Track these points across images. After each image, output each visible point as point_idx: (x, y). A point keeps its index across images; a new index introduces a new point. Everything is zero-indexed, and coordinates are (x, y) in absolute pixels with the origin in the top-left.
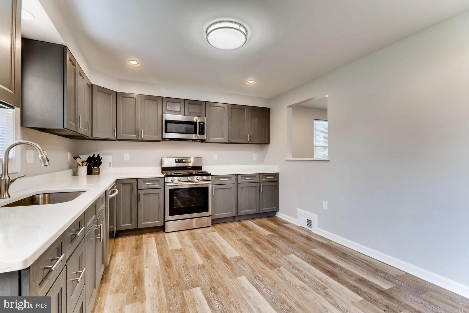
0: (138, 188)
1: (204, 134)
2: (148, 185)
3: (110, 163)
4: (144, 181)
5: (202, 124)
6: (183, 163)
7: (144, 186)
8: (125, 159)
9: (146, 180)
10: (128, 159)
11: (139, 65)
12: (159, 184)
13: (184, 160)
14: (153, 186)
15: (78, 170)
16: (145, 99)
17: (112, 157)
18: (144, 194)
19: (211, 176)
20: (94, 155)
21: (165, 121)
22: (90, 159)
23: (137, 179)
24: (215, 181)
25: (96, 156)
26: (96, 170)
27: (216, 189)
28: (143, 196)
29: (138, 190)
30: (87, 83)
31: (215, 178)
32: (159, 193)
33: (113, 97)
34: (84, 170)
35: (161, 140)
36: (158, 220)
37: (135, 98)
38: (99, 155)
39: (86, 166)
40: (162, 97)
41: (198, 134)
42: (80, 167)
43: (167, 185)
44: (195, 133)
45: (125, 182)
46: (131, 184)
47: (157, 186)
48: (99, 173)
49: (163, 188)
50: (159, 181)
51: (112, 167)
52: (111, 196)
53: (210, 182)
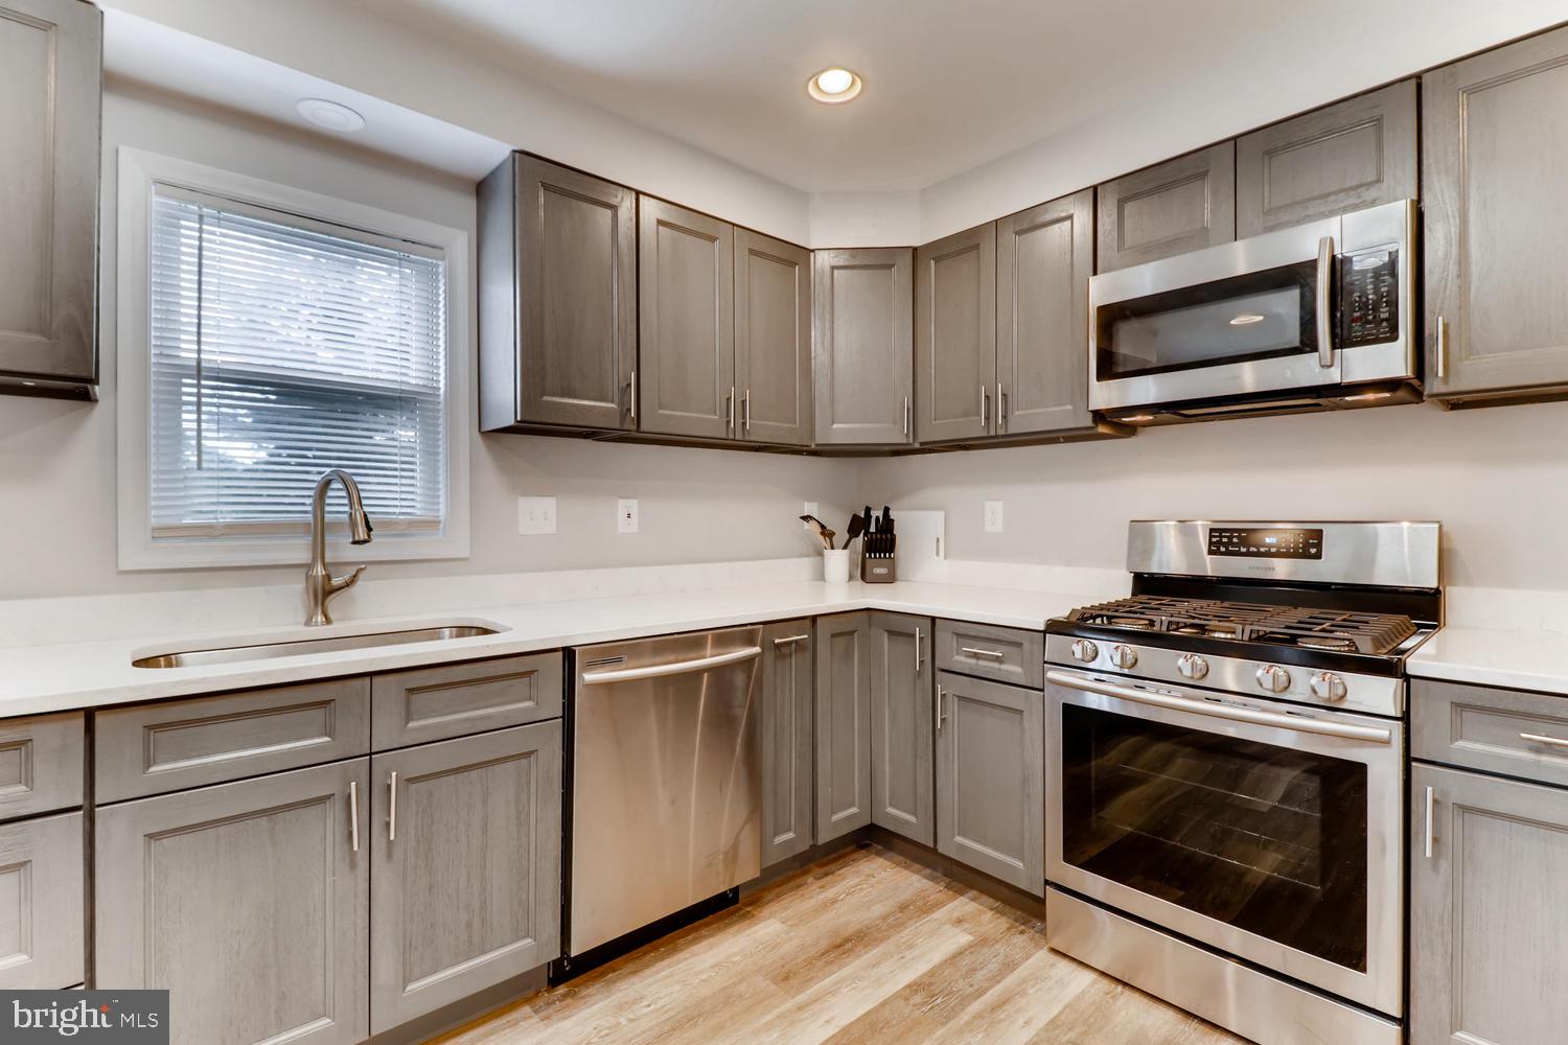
0: (939, 664)
1: (1393, 337)
2: (976, 656)
3: (938, 540)
4: (958, 635)
6: (1259, 555)
7: (961, 661)
8: (989, 528)
10: (999, 528)
11: (858, 87)
12: (1022, 666)
13: (1269, 541)
14: (996, 665)
15: (823, 559)
16: (1019, 233)
17: (941, 515)
18: (960, 698)
19: (1407, 678)
20: (868, 510)
21: (1102, 310)
22: (857, 525)
23: (933, 619)
24: (1457, 735)
25: (877, 513)
26: (881, 566)
27: (1465, 809)
28: (954, 706)
29: (939, 675)
30: (752, 252)
31: (1460, 707)
32: (1021, 712)
33: (902, 272)
34: (838, 561)
35: (1088, 421)
36: (1022, 859)
37: (977, 247)
38: (887, 510)
39: (845, 547)
40: (1095, 188)
41: (1334, 347)
42: (828, 553)
43: (1052, 674)
44: (1308, 344)
45: (897, 626)
46: (914, 636)
47: (1013, 670)
48: (890, 579)
49: (1042, 690)
50: (1019, 645)
51: (945, 558)
52: (591, 677)
53: (1384, 733)
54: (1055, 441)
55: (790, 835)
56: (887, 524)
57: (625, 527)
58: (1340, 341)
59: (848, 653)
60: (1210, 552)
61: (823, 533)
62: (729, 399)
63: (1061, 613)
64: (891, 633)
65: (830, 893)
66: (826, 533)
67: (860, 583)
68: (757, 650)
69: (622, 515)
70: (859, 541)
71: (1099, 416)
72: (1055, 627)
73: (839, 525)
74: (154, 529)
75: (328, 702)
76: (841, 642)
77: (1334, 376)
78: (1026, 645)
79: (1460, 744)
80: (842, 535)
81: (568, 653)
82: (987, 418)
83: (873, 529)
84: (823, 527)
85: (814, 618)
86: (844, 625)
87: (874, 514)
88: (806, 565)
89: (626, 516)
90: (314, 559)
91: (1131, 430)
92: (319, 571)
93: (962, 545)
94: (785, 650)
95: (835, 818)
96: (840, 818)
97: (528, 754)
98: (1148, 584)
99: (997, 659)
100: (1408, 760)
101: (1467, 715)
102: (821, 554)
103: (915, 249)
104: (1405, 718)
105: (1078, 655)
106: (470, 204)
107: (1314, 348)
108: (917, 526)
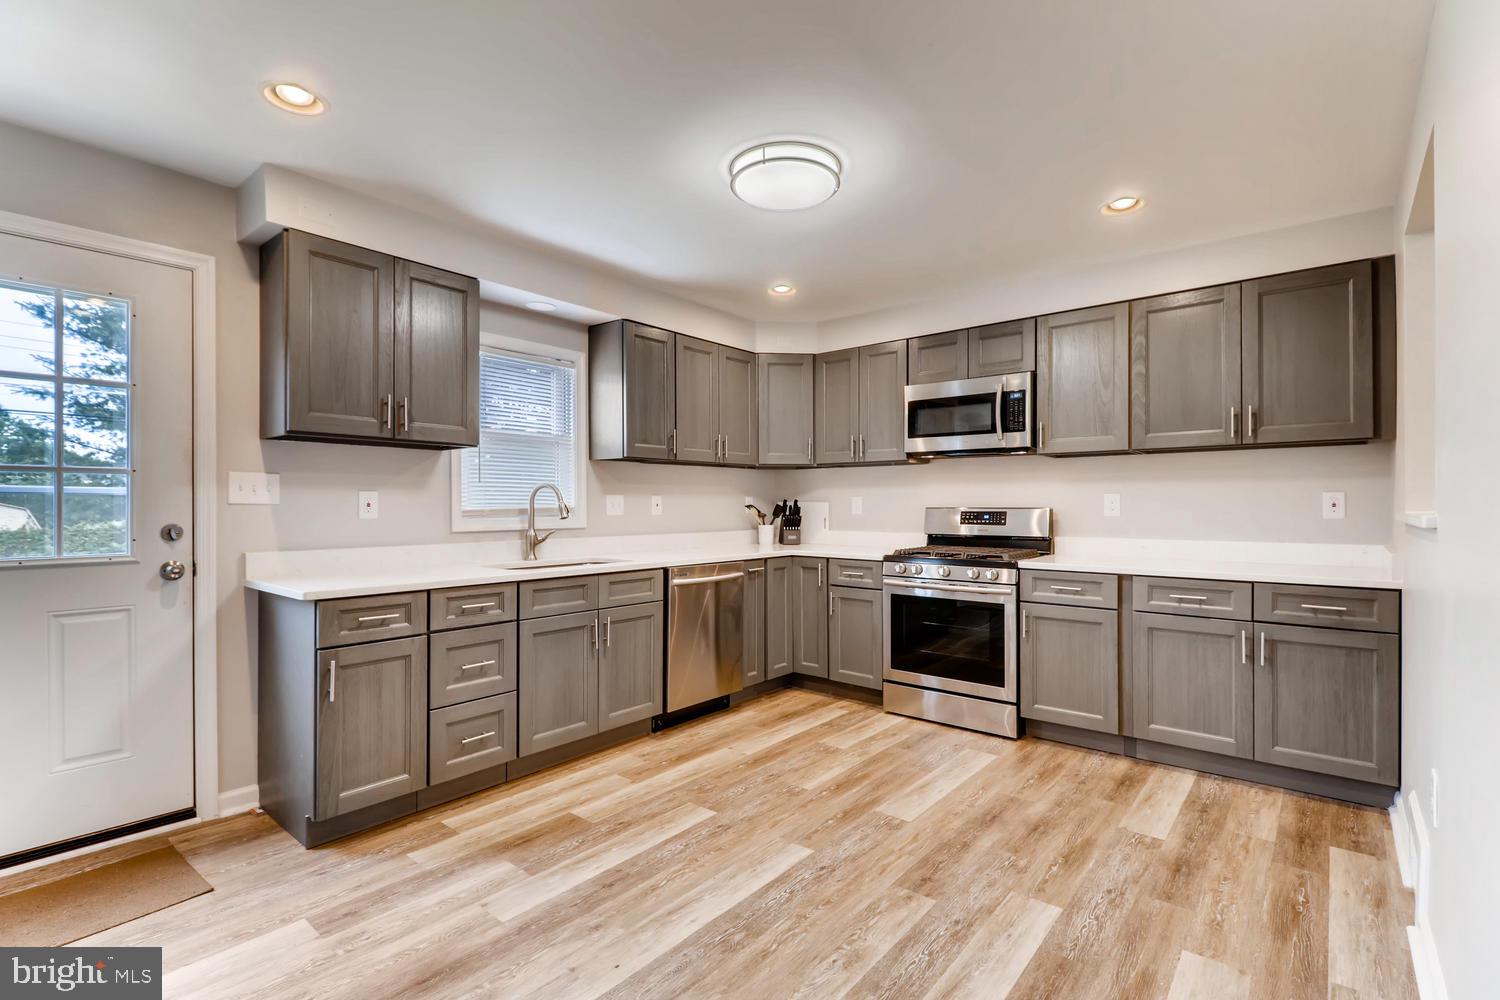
0: (831, 582)
1: (1024, 430)
2: (850, 576)
3: (826, 519)
4: (841, 566)
5: (1016, 396)
6: (981, 524)
7: (842, 580)
8: (854, 512)
9: (847, 564)
10: (859, 511)
11: (794, 291)
12: (872, 579)
13: (986, 517)
14: (859, 580)
15: (758, 532)
16: (871, 356)
17: (826, 505)
18: (842, 599)
19: (1019, 569)
20: (785, 501)
21: (910, 404)
22: (778, 511)
23: (828, 559)
24: (1035, 589)
25: (790, 503)
26: (792, 535)
27: (1037, 618)
28: (839, 603)
29: (830, 587)
30: (728, 358)
31: (1035, 579)
32: (871, 602)
33: (807, 369)
34: (768, 532)
35: (905, 458)
36: (872, 674)
37: (849, 360)
38: (796, 502)
39: (772, 523)
40: (908, 340)
41: (1003, 432)
42: (761, 527)
43: (885, 581)
44: (993, 430)
45: (808, 564)
46: (817, 569)
47: (868, 581)
48: (797, 542)
49: (881, 590)
50: (871, 569)
51: (830, 529)
52: (677, 581)
53: (1009, 591)
54: (890, 465)
55: (755, 673)
56: (796, 510)
57: (656, 511)
58: (1005, 429)
59: (782, 578)
60: (961, 523)
61: (759, 516)
62: (717, 441)
63: (891, 553)
64: (804, 568)
65: (776, 702)
66: (761, 515)
67: (778, 545)
68: (742, 574)
69: (654, 505)
70: (779, 521)
71: (910, 455)
72: (888, 559)
73: (768, 511)
74: (464, 512)
75: (584, 586)
76: (779, 572)
77: (1003, 445)
78: (874, 570)
79: (1035, 593)
80: (769, 517)
81: (666, 571)
82: (854, 452)
83: (787, 513)
84: (759, 512)
85: (766, 560)
86: (780, 564)
87: (788, 504)
88: (748, 534)
89: (656, 505)
90: (530, 527)
91: (927, 461)
92: (532, 533)
93: (841, 521)
94: (753, 575)
95: (777, 666)
96: (779, 667)
97: (650, 617)
98: (933, 540)
99: (861, 577)
100: (1018, 601)
101: (1038, 582)
102: (756, 528)
103: (815, 355)
104: (1018, 585)
105: (898, 570)
106: (584, 338)
107: (996, 432)
108: (814, 512)
